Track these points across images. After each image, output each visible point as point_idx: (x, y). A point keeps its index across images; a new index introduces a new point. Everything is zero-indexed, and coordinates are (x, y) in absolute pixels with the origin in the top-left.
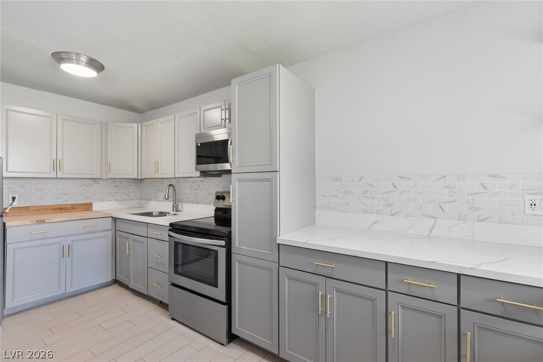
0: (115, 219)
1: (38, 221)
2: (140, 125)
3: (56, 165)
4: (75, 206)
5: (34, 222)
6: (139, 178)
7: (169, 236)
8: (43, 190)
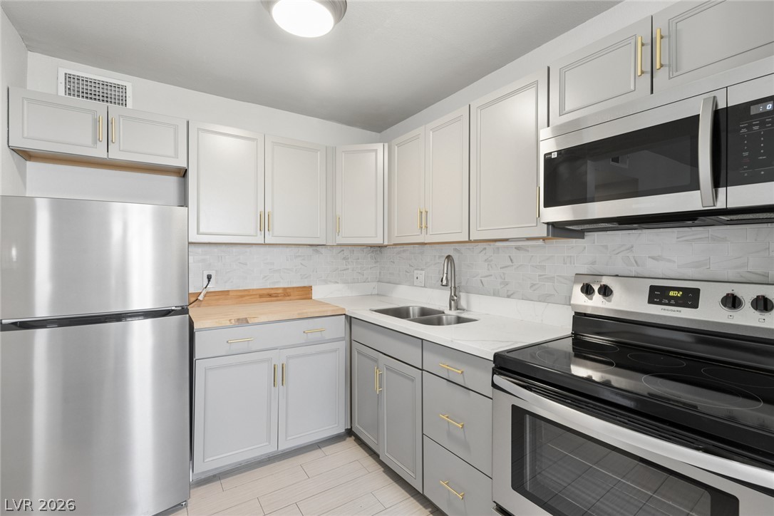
0: (350, 320)
1: (238, 320)
2: (386, 145)
3: (264, 222)
4: (288, 291)
5: (233, 321)
6: (386, 243)
7: (494, 385)
8: (246, 264)
